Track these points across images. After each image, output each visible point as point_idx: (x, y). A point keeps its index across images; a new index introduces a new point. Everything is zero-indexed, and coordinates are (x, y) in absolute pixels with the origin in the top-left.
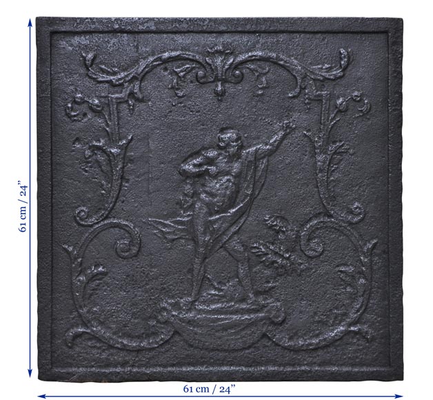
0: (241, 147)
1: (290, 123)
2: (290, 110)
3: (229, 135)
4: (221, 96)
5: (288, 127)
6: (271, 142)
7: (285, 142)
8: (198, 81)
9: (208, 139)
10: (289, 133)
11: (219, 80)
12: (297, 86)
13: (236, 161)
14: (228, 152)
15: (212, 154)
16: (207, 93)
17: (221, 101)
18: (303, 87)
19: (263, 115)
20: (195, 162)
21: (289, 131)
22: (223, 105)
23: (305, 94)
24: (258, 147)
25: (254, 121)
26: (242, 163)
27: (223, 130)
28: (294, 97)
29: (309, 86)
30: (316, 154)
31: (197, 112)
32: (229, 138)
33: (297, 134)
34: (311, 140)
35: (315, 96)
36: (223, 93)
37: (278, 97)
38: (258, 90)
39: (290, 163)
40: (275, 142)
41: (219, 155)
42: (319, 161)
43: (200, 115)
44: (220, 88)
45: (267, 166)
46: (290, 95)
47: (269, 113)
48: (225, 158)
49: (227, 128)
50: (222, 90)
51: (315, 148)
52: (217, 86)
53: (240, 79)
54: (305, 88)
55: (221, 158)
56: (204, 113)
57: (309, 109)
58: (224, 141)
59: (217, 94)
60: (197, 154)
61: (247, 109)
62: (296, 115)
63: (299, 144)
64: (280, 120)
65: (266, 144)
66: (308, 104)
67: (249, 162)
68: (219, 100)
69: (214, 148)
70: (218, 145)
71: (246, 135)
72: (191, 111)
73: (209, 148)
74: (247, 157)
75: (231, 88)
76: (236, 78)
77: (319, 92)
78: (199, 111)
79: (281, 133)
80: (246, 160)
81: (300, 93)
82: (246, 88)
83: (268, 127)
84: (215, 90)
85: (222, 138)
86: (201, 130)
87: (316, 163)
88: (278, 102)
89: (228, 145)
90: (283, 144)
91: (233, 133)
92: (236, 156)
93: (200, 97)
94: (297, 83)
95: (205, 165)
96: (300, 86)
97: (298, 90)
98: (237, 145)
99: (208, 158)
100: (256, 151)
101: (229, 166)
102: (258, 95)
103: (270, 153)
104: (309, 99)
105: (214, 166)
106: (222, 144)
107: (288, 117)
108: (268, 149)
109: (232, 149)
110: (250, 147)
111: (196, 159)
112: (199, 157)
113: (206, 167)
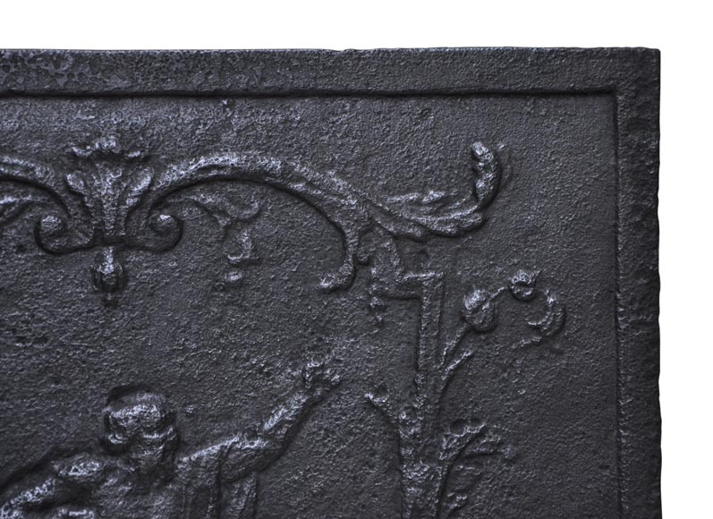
0: (177, 446)
1: (323, 367)
2: (323, 328)
3: (137, 410)
4: (115, 290)
5: (318, 380)
6: (267, 426)
7: (310, 425)
8: (41, 246)
9: (72, 424)
10: (322, 399)
11: (107, 244)
12: (345, 256)
13: (159, 490)
14: (136, 462)
15: (82, 469)
16: (71, 281)
17: (114, 304)
18: (364, 258)
19: (244, 346)
20: (30, 496)
21: (320, 391)
22: (120, 319)
23: (370, 281)
24: (228, 443)
25: (217, 364)
26: (178, 496)
27: (119, 396)
28: (336, 290)
29: (380, 257)
30: (402, 460)
31: (38, 341)
32: (139, 418)
33: (347, 401)
34: (387, 420)
35: (400, 286)
36: (121, 280)
37: (287, 292)
38: (226, 271)
39: (323, 492)
40: (279, 426)
41: (107, 471)
42: (412, 483)
43: (47, 351)
44: (109, 267)
45: (256, 501)
46: (325, 284)
47: (260, 338)
48: (124, 482)
49: (132, 389)
50: (116, 271)
51: (399, 443)
52: (101, 260)
53: (172, 236)
54: (368, 263)
55: (111, 481)
56: (62, 345)
57: (381, 325)
58: (122, 430)
59: (100, 283)
60: (38, 470)
61: (195, 327)
62: (342, 344)
63: (350, 433)
64: (296, 358)
65: (253, 435)
66: (380, 309)
67: (199, 490)
68: (107, 304)
69: (90, 451)
70: (104, 443)
71: (190, 409)
72: (21, 339)
73: (77, 451)
74: (193, 476)
75: (144, 267)
76: (159, 233)
77: (411, 275)
78: (45, 339)
79: (298, 401)
80: (188, 485)
81: (353, 278)
82: (192, 266)
83: (257, 383)
84: (93, 271)
85: (116, 421)
86: (53, 395)
87: (402, 488)
88: (287, 305)
89: (135, 441)
90: (303, 434)
91: (149, 404)
93: (48, 294)
94: (345, 248)
95: (63, 504)
96: (355, 257)
97: (347, 269)
98: (164, 440)
99: (69, 482)
100: (223, 455)
101: (138, 507)
102: (228, 287)
103: (264, 463)
104: (383, 295)
105: (90, 507)
106: (116, 439)
107: (319, 349)
108: (258, 450)
109: (147, 453)
110: (202, 443)
111: (32, 486)
112: (44, 482)
113: (64, 511)
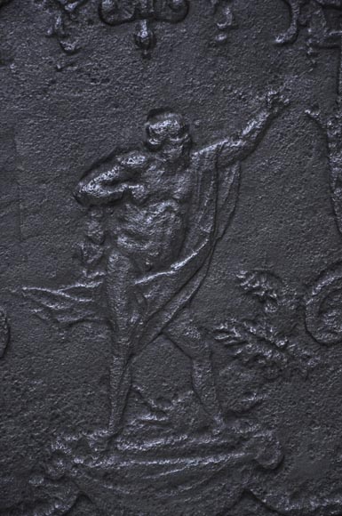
0: (190, 146)
1: (278, 94)
2: (279, 68)
3: (166, 123)
4: (149, 48)
5: (275, 103)
6: (244, 133)
7: (271, 131)
8: (103, 20)
9: (127, 133)
10: (279, 114)
11: (142, 18)
12: (291, 21)
13: (181, 172)
14: (167, 155)
15: (135, 160)
16: (120, 42)
17: (148, 57)
18: (303, 22)
19: (229, 82)
20: (105, 177)
21: (277, 109)
22: (153, 66)
23: (308, 37)
24: (222, 143)
25: (213, 93)
26: (193, 176)
27: (154, 115)
28: (285, 44)
29: (314, 20)
30: (329, 151)
31: (104, 81)
32: (167, 129)
33: (293, 115)
34: (319, 126)
35: (327, 40)
36: (152, 41)
37: (255, 46)
38: (217, 34)
39: (281, 172)
40: (252, 132)
41: (150, 161)
42: (336, 165)
43: (109, 87)
44: (144, 33)
45: (239, 179)
46: (278, 41)
47: (239, 77)
48: (160, 168)
49: (161, 111)
50: (149, 35)
51: (327, 140)
52: (139, 28)
53: (182, 12)
54: (306, 26)
55: (152, 167)
56: (118, 83)
57: (314, 66)
58: (157, 136)
59: (140, 44)
60: (108, 161)
61: (198, 71)
62: (289, 80)
63: (296, 135)
64: (261, 90)
65: (237, 138)
66: (314, 55)
67: (205, 172)
68: (144, 57)
69: (138, 149)
70: (147, 144)
71: (197, 123)
72: (93, 80)
73: (130, 150)
74: (201, 164)
75: (166, 33)
76: (174, 10)
77: (334, 32)
78: (108, 80)
79: (263, 116)
80: (199, 169)
81: (296, 36)
82: (195, 31)
83: (238, 106)
84: (135, 36)
85: (153, 130)
86: (114, 115)
87: (329, 168)
88: (255, 55)
89: (165, 142)
90: (267, 136)
91: (173, 120)
92: (182, 163)
93: (109, 51)
94: (291, 16)
95: (125, 181)
96: (298, 21)
97: (292, 29)
98: (183, 142)
99: (128, 168)
100: (219, 151)
101: (169, 183)
102: (218, 44)
103: (244, 155)
104: (314, 46)
105: (140, 183)
106: (154, 142)
107: (275, 83)
108: (240, 147)
109: (173, 150)
110: (205, 144)
111: (106, 171)
112: (112, 168)
113: (125, 186)
